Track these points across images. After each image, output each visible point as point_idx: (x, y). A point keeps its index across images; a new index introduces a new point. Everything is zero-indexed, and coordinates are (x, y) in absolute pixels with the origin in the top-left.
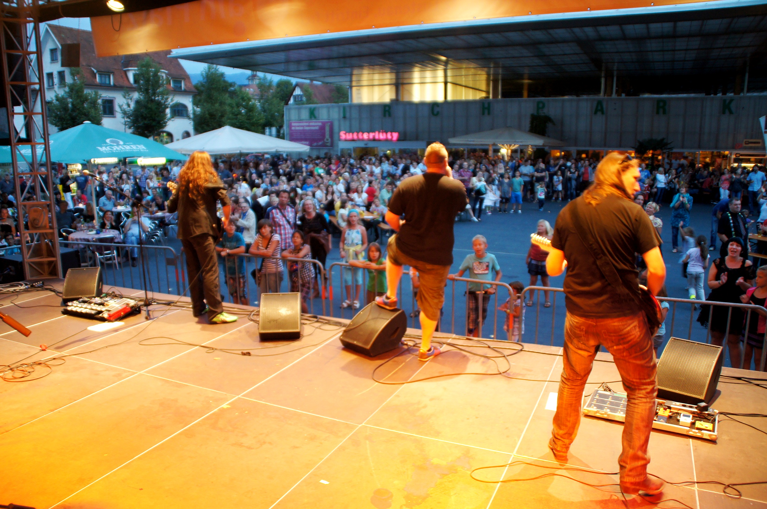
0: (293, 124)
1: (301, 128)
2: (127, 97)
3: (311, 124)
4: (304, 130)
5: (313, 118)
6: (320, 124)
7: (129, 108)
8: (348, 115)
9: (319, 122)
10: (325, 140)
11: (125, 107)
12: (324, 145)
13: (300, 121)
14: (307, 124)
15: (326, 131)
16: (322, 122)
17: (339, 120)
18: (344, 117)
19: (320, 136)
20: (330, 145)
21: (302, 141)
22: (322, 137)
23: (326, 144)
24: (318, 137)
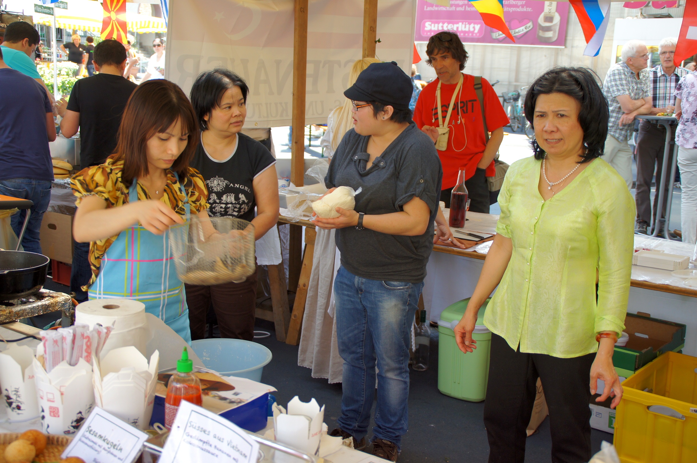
19: (523, 6)
20: (555, 39)
21: (457, 23)
22: (529, 10)
23: (541, 34)
24: (514, 9)
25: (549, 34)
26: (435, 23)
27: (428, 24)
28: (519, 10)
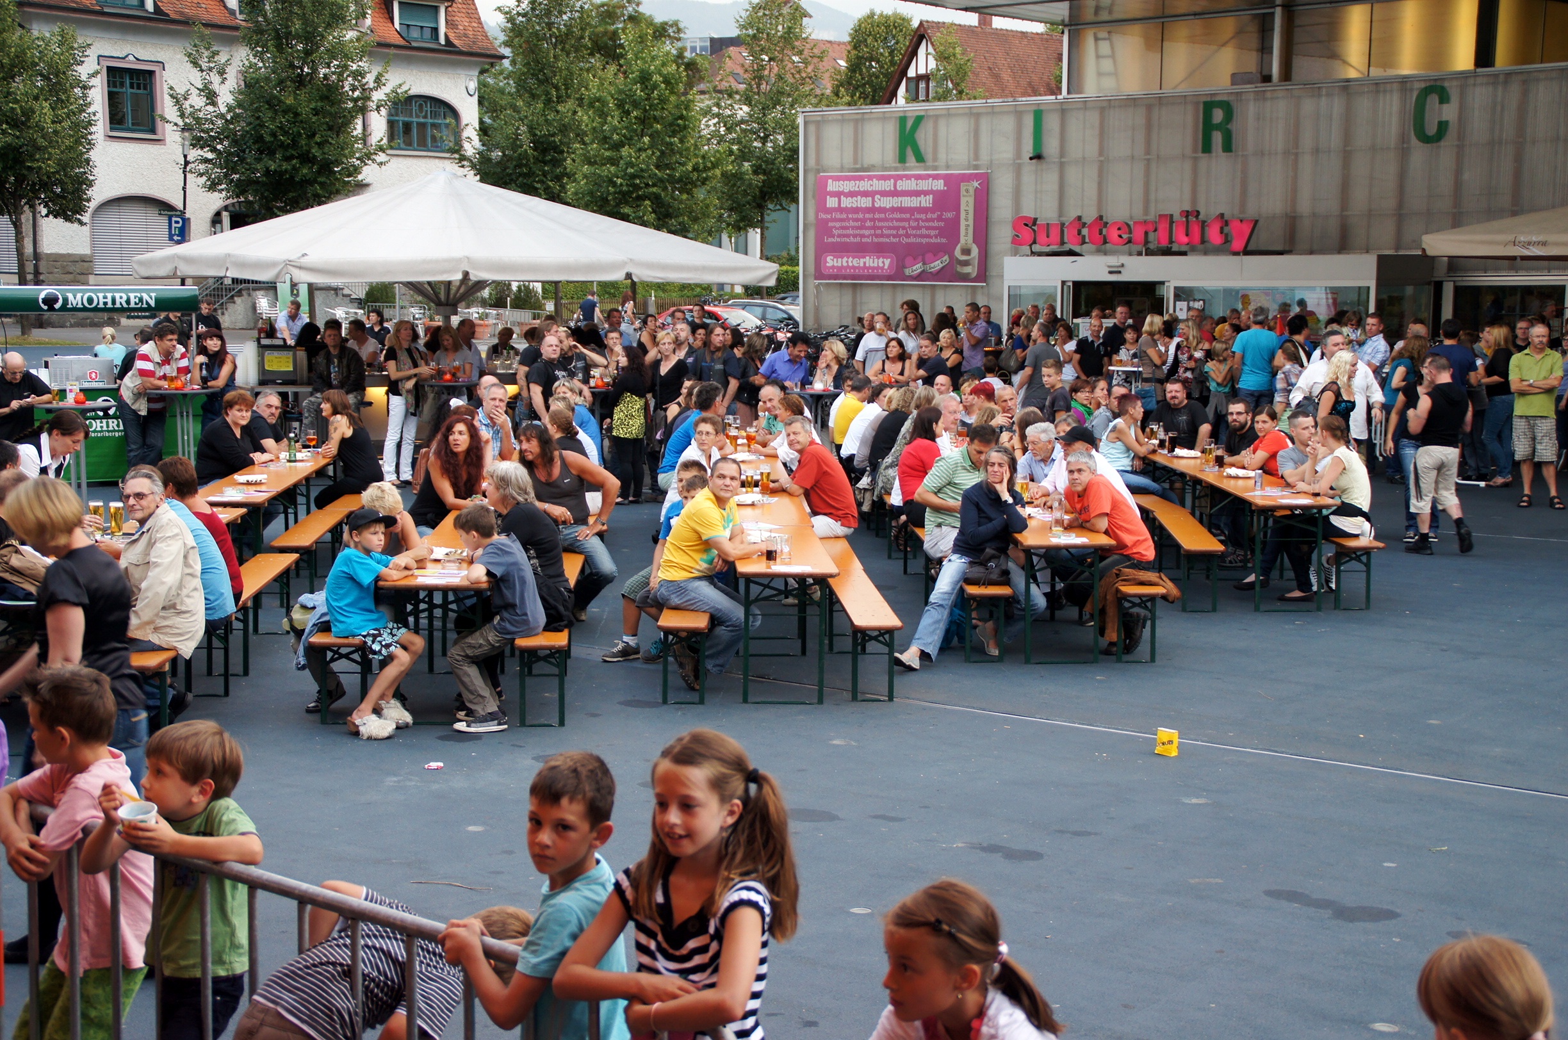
0: (832, 186)
1: (865, 202)
2: (204, 66)
3: (903, 185)
4: (872, 210)
5: (911, 160)
6: (939, 185)
7: (210, 108)
8: (1051, 147)
9: (936, 177)
10: (957, 253)
11: (197, 101)
12: (950, 274)
13: (860, 170)
14: (888, 185)
15: (963, 215)
16: (947, 179)
17: (1018, 170)
18: (1038, 157)
19: (936, 237)
20: (974, 275)
21: (864, 257)
22: (944, 240)
23: (959, 269)
24: (927, 240)
25: (967, 270)
26: (837, 257)
27: (829, 259)
28: (933, 240)
